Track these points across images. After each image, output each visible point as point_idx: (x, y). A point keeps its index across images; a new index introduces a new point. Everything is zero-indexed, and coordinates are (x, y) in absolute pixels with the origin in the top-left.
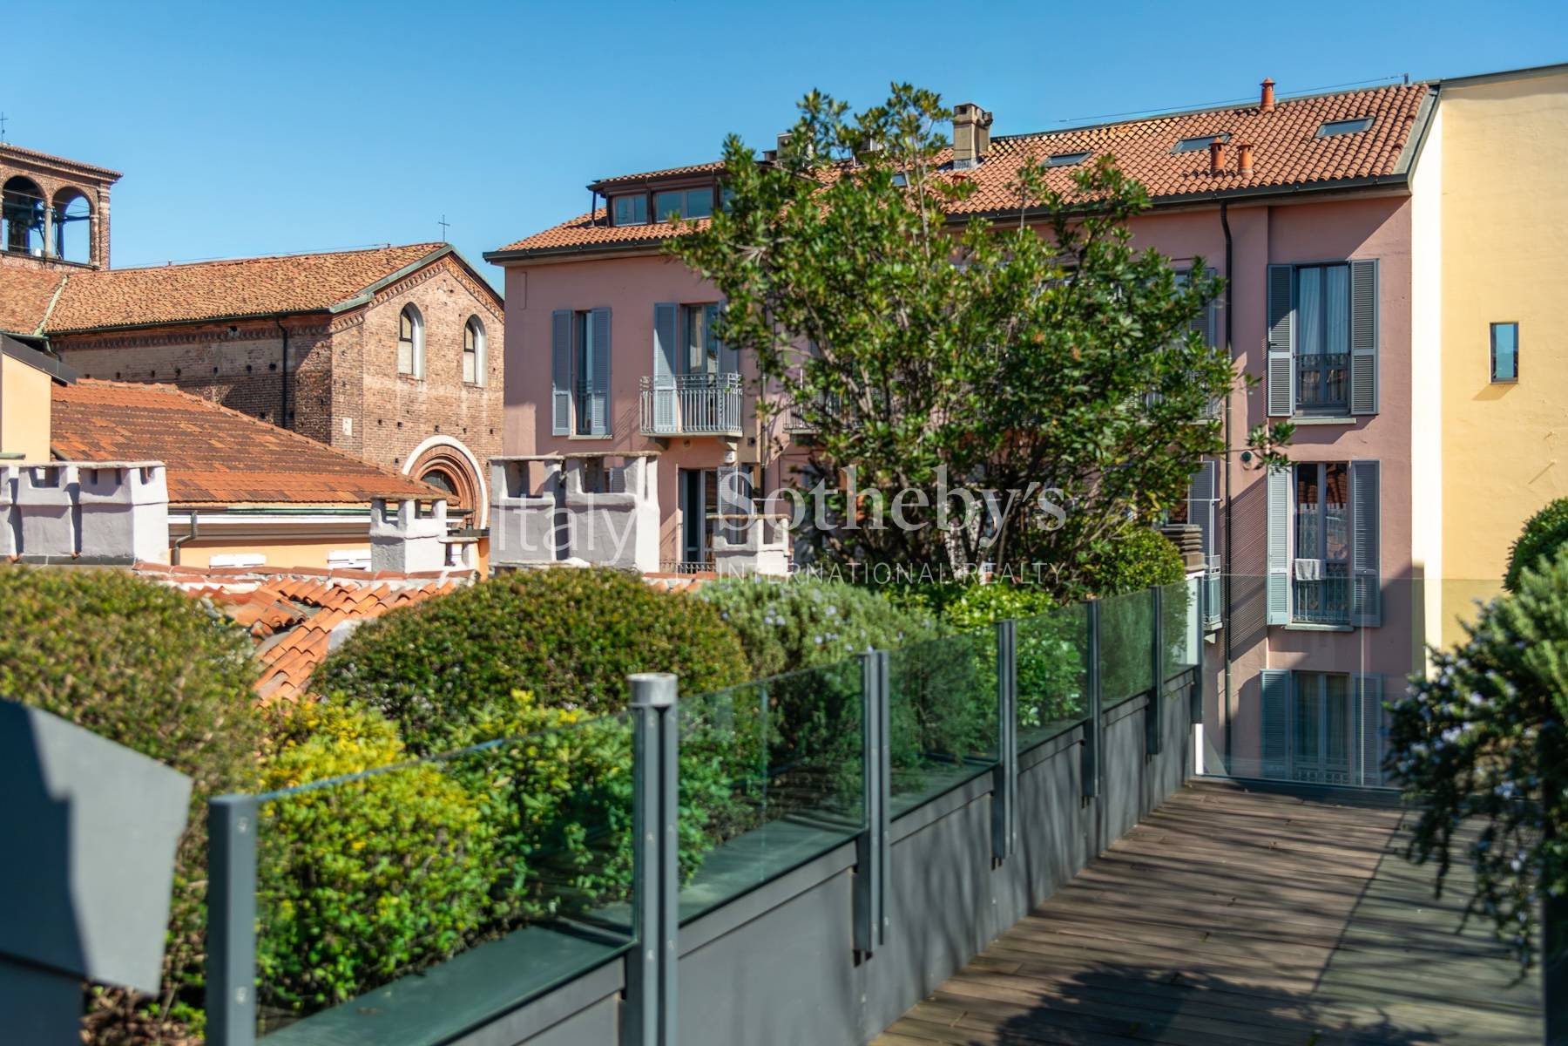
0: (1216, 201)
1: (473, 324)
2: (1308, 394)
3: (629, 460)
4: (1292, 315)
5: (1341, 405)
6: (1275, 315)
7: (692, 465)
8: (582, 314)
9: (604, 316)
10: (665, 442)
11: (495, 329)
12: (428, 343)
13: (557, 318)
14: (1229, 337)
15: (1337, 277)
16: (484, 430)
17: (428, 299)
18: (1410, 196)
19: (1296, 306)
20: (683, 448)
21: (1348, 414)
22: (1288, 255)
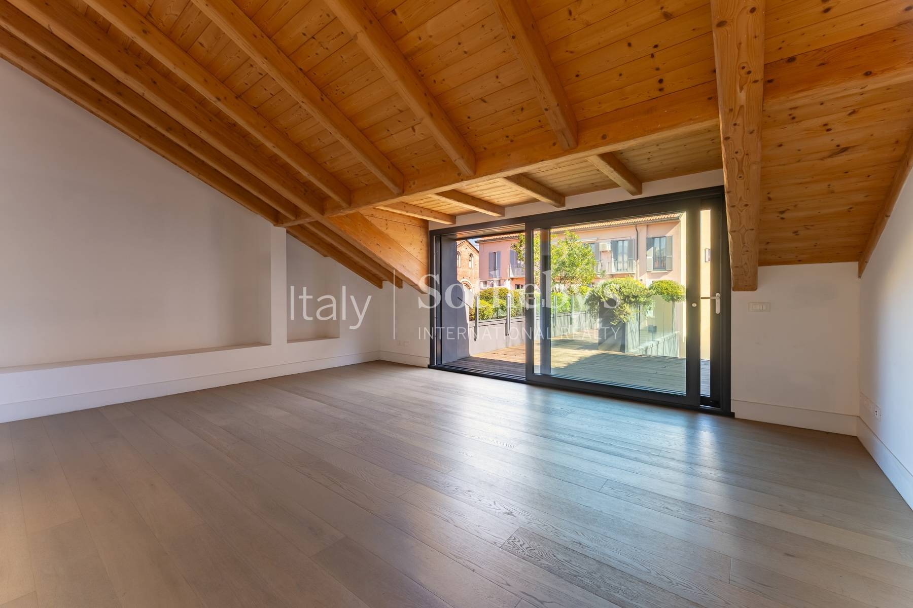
0: (634, 224)
1: (471, 255)
2: (657, 266)
3: (505, 280)
4: (652, 248)
5: (664, 268)
6: (648, 248)
7: (518, 284)
8: (495, 253)
9: (499, 253)
10: (512, 279)
11: (476, 257)
12: (462, 260)
13: (490, 254)
14: (637, 257)
15: (663, 240)
16: (473, 278)
17: (462, 250)
18: (680, 221)
19: (654, 246)
20: (516, 280)
21: (666, 270)
22: (651, 236)
